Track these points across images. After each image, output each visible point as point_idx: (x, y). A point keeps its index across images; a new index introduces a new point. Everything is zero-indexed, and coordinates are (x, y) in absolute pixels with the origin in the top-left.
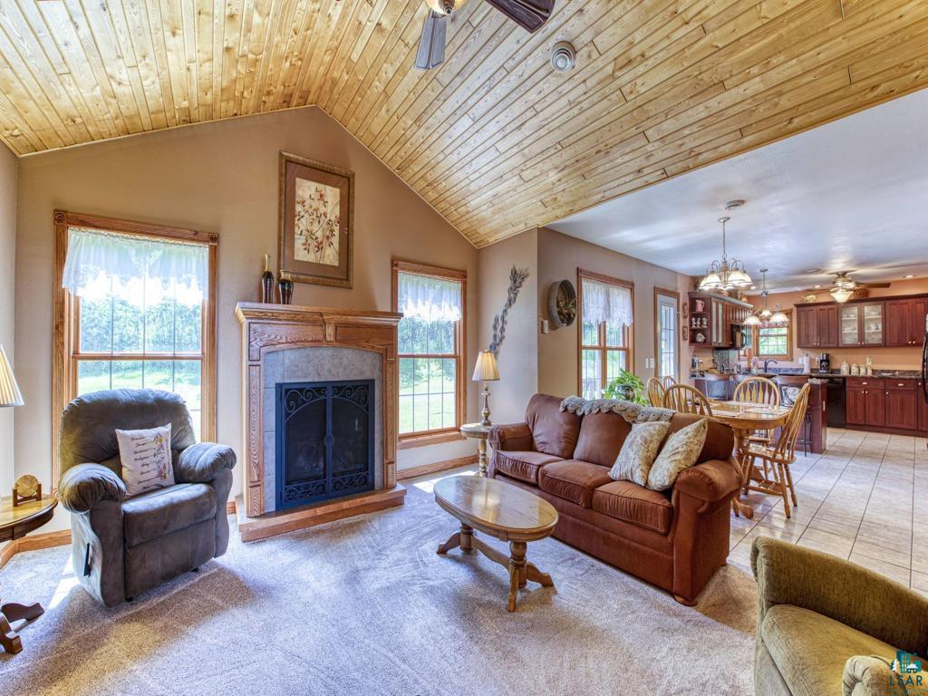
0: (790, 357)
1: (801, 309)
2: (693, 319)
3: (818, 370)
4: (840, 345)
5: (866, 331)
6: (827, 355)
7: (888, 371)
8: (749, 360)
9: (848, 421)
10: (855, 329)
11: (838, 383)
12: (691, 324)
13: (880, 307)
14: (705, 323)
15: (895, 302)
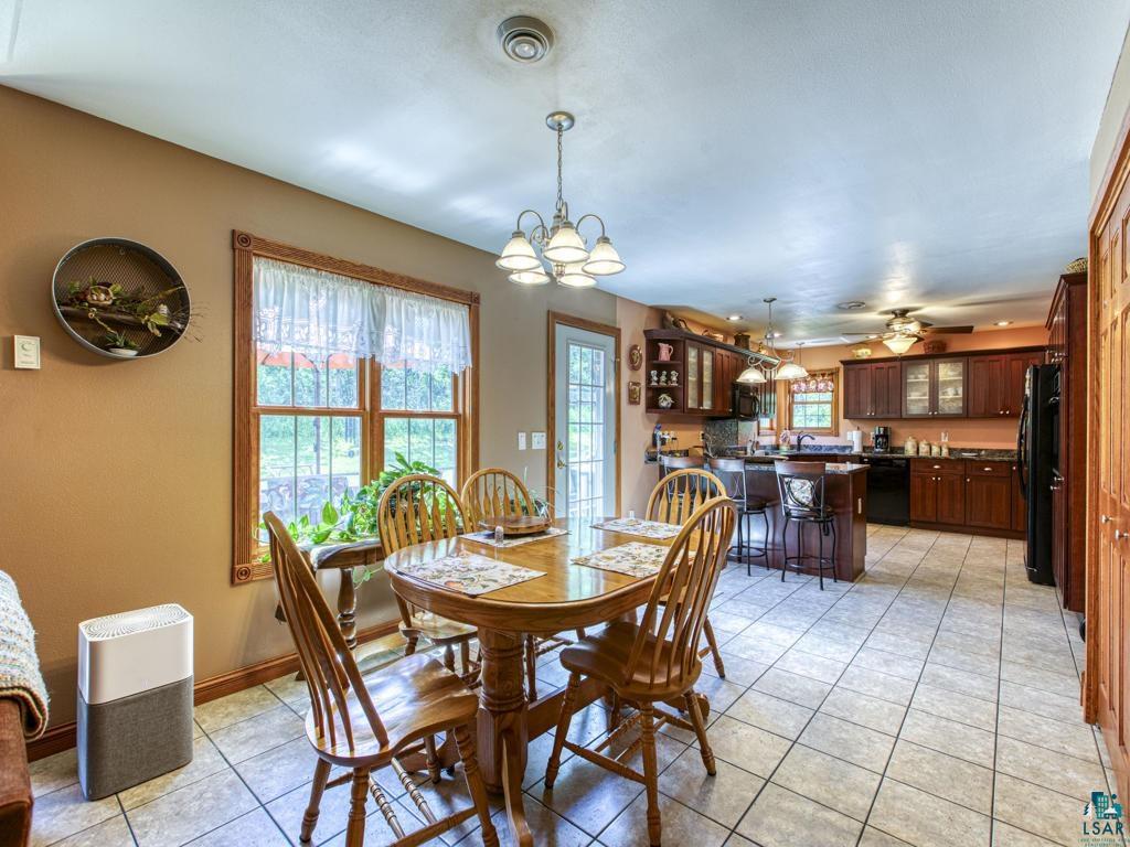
0: (835, 431)
1: (850, 367)
2: (654, 373)
3: (872, 448)
4: (904, 416)
5: (940, 397)
6: (885, 429)
7: (971, 451)
8: (777, 435)
9: (913, 517)
10: (924, 395)
11: (899, 466)
12: (649, 379)
13: (961, 365)
14: (674, 379)
15: (983, 358)
